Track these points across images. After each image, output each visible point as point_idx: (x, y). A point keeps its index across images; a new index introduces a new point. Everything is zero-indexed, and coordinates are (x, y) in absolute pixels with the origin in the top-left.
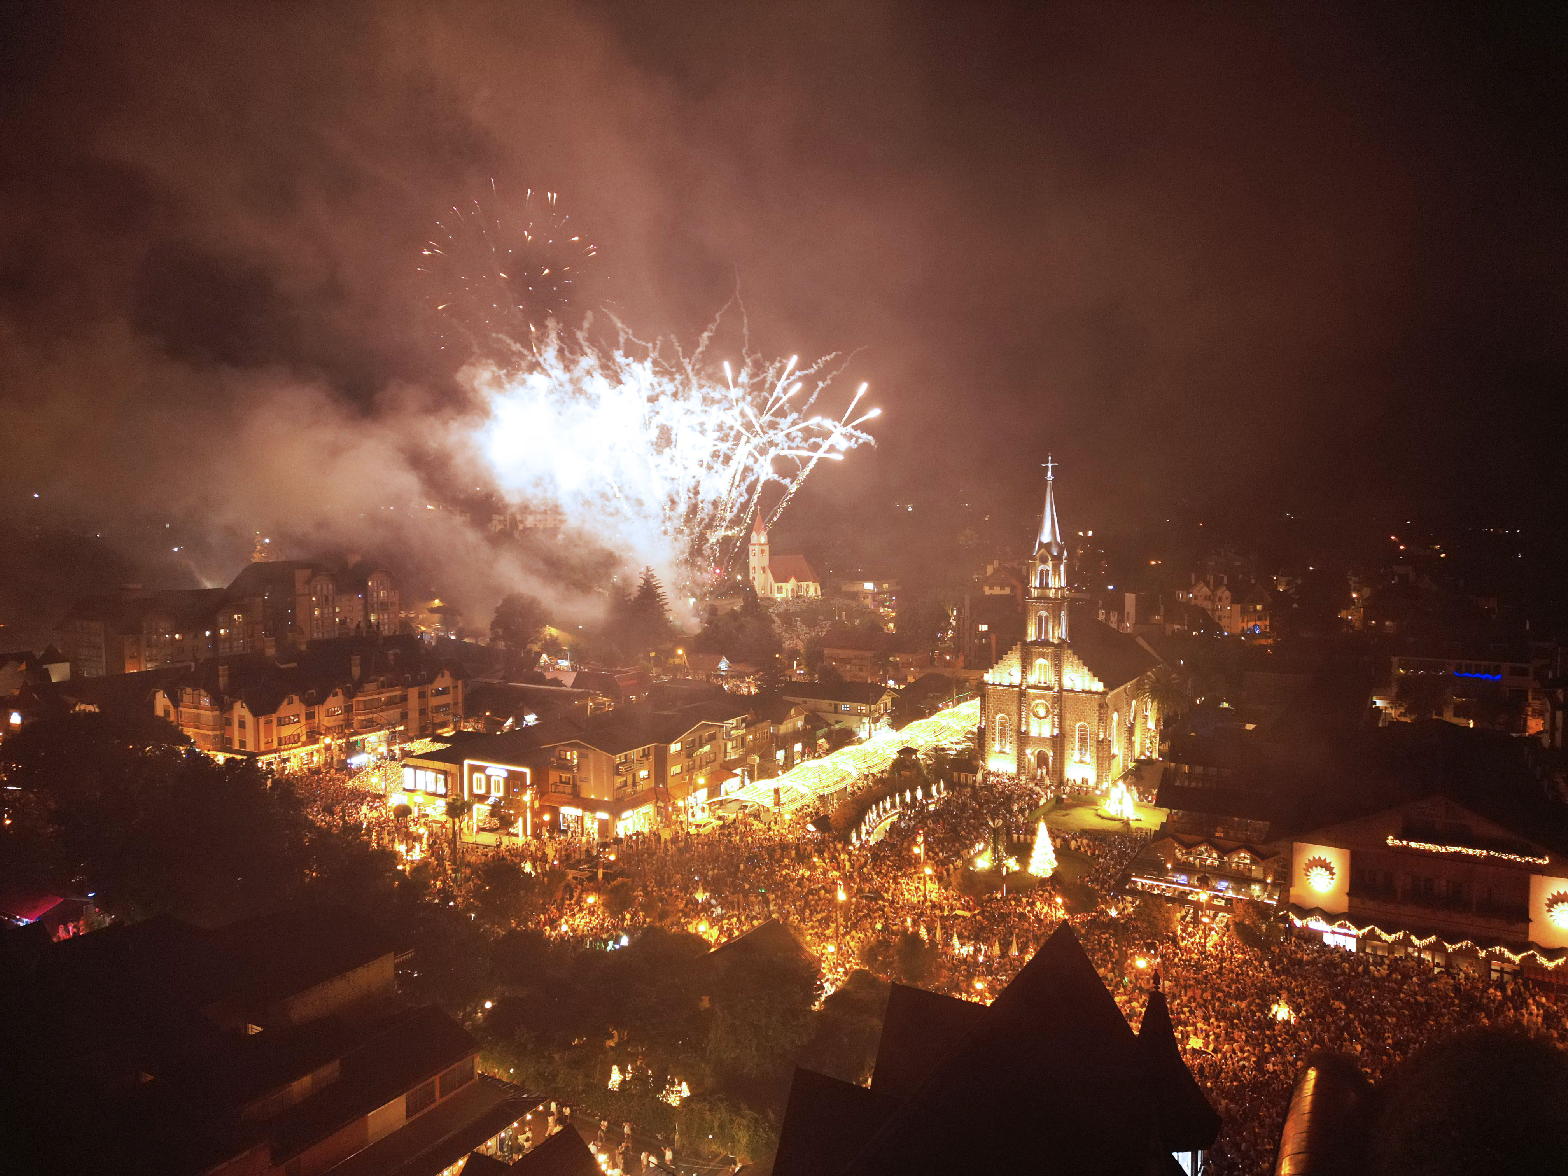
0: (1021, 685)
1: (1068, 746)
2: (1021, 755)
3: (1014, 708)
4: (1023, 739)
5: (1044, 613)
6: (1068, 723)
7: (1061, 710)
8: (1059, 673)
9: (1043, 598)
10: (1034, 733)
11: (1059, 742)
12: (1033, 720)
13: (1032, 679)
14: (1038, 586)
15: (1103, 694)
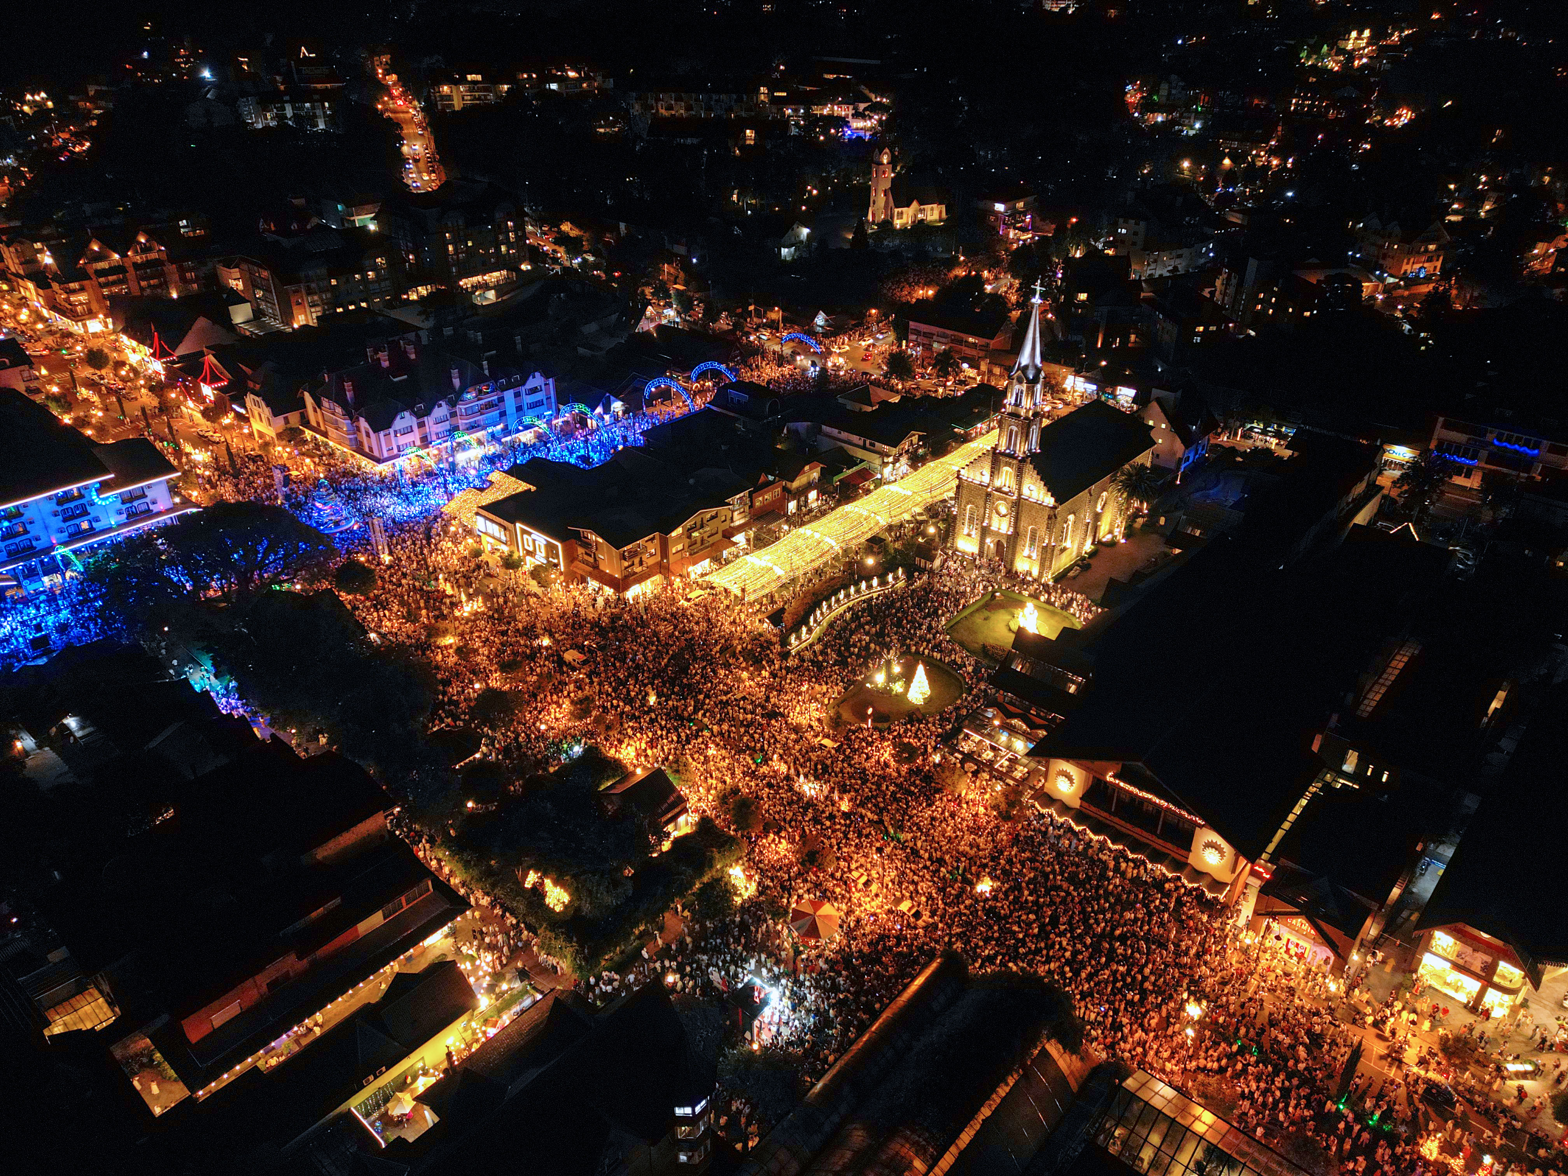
0: (987, 487)
1: (1020, 542)
2: (982, 543)
3: (982, 503)
4: (985, 532)
5: (1015, 428)
6: (1023, 524)
7: (1017, 513)
8: (1020, 484)
9: (1015, 415)
10: (994, 528)
11: (1014, 538)
12: (995, 517)
13: (998, 483)
14: (1013, 402)
15: (1054, 508)
